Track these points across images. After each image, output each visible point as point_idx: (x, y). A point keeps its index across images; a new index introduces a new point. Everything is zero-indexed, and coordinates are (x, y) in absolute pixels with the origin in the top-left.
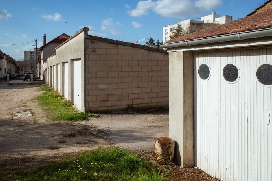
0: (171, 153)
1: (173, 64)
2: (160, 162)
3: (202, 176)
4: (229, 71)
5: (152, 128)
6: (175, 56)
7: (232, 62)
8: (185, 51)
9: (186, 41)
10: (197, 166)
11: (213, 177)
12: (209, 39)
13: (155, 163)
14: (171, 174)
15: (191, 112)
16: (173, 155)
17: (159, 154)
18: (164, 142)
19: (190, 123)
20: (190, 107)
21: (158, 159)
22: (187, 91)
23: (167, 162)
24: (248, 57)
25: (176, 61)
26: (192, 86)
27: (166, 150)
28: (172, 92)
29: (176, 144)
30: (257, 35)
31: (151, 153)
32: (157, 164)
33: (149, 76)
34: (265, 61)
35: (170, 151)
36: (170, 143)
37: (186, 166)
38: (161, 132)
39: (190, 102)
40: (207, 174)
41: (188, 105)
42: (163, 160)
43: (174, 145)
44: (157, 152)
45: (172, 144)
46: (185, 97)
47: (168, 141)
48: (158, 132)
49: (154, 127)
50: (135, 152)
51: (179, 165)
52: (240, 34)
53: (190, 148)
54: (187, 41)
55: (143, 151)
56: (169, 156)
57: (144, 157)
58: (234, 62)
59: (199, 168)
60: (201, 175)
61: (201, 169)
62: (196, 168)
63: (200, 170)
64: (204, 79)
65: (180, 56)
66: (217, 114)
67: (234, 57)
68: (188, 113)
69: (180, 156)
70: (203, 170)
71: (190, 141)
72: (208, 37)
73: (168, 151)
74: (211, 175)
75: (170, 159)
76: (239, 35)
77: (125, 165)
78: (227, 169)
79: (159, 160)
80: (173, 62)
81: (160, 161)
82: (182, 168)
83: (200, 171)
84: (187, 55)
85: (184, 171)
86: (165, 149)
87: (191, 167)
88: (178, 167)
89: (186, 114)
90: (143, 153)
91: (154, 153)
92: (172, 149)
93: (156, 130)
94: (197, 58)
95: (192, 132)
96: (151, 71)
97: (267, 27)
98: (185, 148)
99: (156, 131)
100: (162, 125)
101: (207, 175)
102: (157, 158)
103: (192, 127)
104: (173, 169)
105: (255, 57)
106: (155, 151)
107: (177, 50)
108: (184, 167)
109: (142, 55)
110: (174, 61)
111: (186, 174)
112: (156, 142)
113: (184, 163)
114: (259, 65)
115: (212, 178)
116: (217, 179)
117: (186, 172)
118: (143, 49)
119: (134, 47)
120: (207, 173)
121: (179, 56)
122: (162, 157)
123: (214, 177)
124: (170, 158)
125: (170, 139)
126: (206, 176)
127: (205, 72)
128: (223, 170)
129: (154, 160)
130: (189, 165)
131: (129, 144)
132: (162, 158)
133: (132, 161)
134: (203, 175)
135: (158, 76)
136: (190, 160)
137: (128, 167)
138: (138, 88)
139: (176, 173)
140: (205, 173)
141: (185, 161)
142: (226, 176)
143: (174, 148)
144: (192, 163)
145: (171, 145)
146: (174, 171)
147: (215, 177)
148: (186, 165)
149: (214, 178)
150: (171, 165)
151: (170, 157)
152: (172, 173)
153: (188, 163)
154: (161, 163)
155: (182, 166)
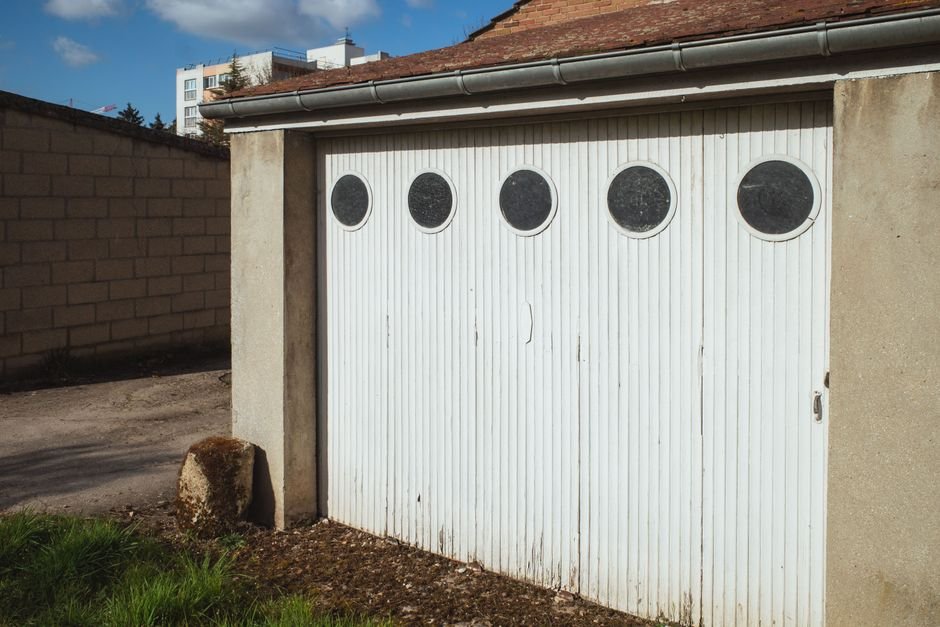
0: (242, 489)
1: (245, 175)
2: (202, 531)
3: (345, 543)
4: (427, 196)
5: (156, 425)
6: (256, 148)
7: (433, 165)
8: (291, 130)
9: (295, 92)
10: (326, 517)
11: (377, 534)
12: (372, 88)
13: (181, 536)
14: (247, 558)
15: (307, 339)
16: (248, 495)
17: (199, 500)
18: (215, 455)
19: (304, 375)
20: (306, 321)
21: (195, 520)
22: (294, 266)
23: (228, 523)
24: (479, 150)
25: (257, 163)
26: (311, 251)
27: (226, 483)
28: (243, 275)
29: (259, 455)
30: (507, 80)
31: (164, 506)
32: (191, 540)
33: (136, 237)
34: (522, 162)
35: (237, 482)
36: (238, 455)
37: (293, 521)
38: (192, 432)
39: (303, 304)
40: (360, 532)
41: (298, 316)
42: (213, 521)
43: (251, 461)
44: (191, 495)
45: (246, 456)
46: (289, 289)
47: (231, 448)
48: (181, 433)
49: (165, 419)
50: (101, 515)
51: (270, 524)
52: (462, 75)
53: (306, 458)
54: (300, 95)
55: (130, 508)
56: (233, 500)
57: (136, 527)
58: (441, 167)
59: (335, 519)
60: (342, 540)
61: (341, 522)
62: (325, 521)
63: (339, 524)
64: (348, 223)
65: (273, 148)
66: (391, 332)
67: (441, 151)
68: (300, 342)
69: (273, 492)
70: (347, 524)
71: (305, 436)
72: (370, 83)
73: (230, 483)
74: (371, 532)
75: (239, 512)
76: (460, 78)
77: (65, 568)
78: (419, 500)
79: (198, 522)
80: (245, 170)
81: (200, 528)
82: (280, 534)
83: (339, 529)
84: (296, 144)
85: (289, 540)
86: (220, 480)
87: (308, 522)
88: (266, 532)
89: (293, 344)
90: (131, 514)
91: (180, 503)
92: (246, 476)
93: (174, 427)
94: (328, 157)
95: (310, 407)
96: (148, 218)
97: (532, 59)
98: (289, 462)
99: (174, 430)
100: (191, 410)
101: (360, 536)
102: (189, 520)
103: (311, 389)
104: (251, 543)
105: (495, 149)
106: (184, 495)
107: (260, 128)
108: (286, 529)
109: (110, 156)
110: (250, 166)
111: (295, 547)
112: (188, 462)
113: (286, 516)
114: (506, 175)
115: (374, 539)
116: (391, 538)
117: (293, 541)
118: (113, 133)
119: (75, 125)
120: (359, 528)
121: (267, 148)
122: (210, 511)
123: (383, 534)
124: (240, 509)
125: (235, 441)
126: (356, 539)
127: (353, 201)
128: (408, 505)
129: (180, 526)
130: (304, 517)
131: (68, 496)
132: (212, 514)
133: (96, 546)
134: (349, 539)
135: (172, 236)
136: (304, 499)
137: (80, 573)
138: (94, 281)
139: (262, 552)
140: (353, 530)
141: (291, 508)
142: (416, 521)
143: (250, 469)
144: (313, 508)
145: (240, 462)
146: (254, 548)
147: (386, 535)
148: (292, 518)
149: (383, 537)
150: (241, 530)
151: (240, 503)
152: (251, 556)
153: (300, 510)
154: (205, 535)
155: (280, 526)
